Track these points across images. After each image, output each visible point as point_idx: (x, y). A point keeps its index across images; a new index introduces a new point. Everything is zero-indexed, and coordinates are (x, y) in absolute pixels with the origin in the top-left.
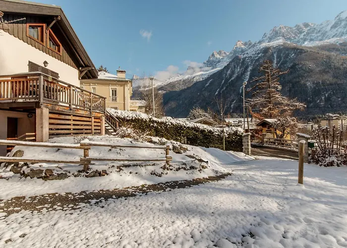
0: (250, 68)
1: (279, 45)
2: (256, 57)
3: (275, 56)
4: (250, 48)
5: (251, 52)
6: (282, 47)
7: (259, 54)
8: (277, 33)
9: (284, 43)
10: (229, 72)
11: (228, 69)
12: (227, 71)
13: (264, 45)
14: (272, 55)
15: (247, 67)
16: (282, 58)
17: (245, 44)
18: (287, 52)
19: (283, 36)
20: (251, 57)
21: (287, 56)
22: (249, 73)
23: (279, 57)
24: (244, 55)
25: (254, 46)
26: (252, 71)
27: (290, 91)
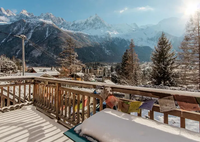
0: (32, 31)
1: (50, 24)
2: (36, 25)
3: (48, 29)
4: (32, 18)
5: (33, 21)
6: (51, 26)
7: (38, 24)
8: (49, 16)
9: (53, 24)
10: (15, 28)
11: (15, 26)
12: (14, 27)
13: (41, 20)
14: (46, 28)
15: (30, 30)
16: (51, 32)
17: (29, 14)
18: (54, 29)
19: (52, 20)
20: (33, 24)
21: (54, 31)
22: (31, 34)
23: (49, 30)
24: (28, 21)
25: (35, 18)
26: (34, 33)
27: (54, 50)
